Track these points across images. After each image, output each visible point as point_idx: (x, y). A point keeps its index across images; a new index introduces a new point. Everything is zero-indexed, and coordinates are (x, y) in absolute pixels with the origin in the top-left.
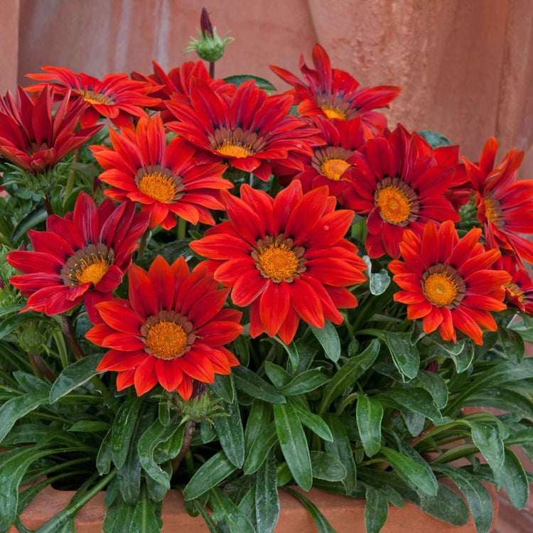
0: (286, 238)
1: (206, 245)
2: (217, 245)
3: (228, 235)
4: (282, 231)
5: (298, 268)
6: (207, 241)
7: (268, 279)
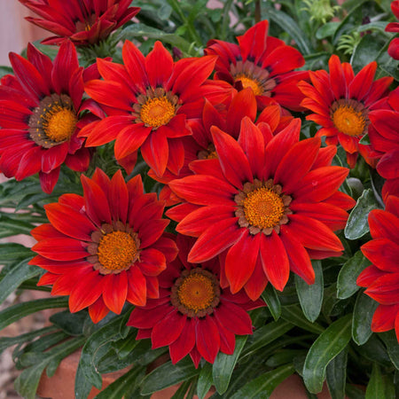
0: (276, 184)
1: (186, 186)
2: (197, 187)
3: (211, 177)
4: (271, 177)
5: (281, 218)
6: (188, 182)
7: (244, 228)
